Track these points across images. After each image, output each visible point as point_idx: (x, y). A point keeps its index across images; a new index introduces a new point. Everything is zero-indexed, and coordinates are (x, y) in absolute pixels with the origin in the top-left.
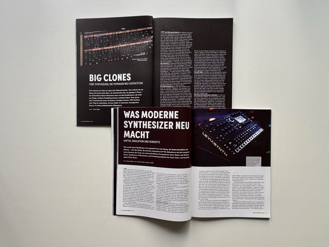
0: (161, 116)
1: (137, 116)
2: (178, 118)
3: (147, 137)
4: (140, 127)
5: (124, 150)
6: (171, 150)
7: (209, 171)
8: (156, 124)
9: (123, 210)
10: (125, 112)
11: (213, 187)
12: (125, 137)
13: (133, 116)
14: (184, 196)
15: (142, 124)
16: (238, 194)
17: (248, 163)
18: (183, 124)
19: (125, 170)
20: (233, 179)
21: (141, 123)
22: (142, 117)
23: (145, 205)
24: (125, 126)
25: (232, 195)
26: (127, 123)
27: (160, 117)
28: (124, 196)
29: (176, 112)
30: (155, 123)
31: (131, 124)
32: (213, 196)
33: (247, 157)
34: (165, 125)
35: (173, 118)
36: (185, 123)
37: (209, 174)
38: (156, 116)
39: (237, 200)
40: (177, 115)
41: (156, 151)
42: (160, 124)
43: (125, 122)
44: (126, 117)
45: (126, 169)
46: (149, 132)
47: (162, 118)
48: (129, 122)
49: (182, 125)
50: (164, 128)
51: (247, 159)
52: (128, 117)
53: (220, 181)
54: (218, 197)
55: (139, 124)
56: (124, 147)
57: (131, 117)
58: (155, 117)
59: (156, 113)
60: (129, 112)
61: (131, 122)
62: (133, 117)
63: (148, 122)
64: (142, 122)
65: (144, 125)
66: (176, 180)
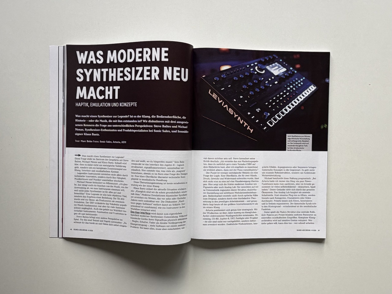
0: (140, 58)
1: (100, 60)
2: (167, 60)
3: (116, 97)
4: (105, 80)
5: (76, 120)
6: (155, 117)
7: (220, 158)
8: (130, 73)
9: (74, 230)
10: (78, 53)
11: (227, 186)
12: (78, 97)
13: (92, 60)
14: (178, 200)
15: (108, 73)
16: (272, 198)
17: (290, 145)
18: (178, 71)
19: (78, 157)
20: (263, 173)
21: (106, 72)
22: (108, 62)
23: (112, 219)
24: (78, 79)
25: (262, 201)
26: (81, 73)
27: (138, 60)
28: (76, 204)
29: (164, 49)
30: (129, 70)
31: (88, 74)
32: (228, 202)
33: (287, 135)
34: (146, 73)
35: (158, 60)
36: (181, 69)
37: (221, 163)
38: (131, 58)
39: (270, 209)
40: (167, 55)
41: (130, 121)
42: (136, 72)
43: (79, 71)
44: (80, 62)
45: (79, 155)
46: (119, 87)
47: (141, 60)
48: (86, 70)
49: (176, 74)
50: (143, 78)
51: (288, 137)
52: (84, 62)
53: (240, 176)
54: (237, 204)
55: (102, 73)
56: (77, 116)
57: (89, 62)
58: (129, 60)
59: (131, 53)
60: (86, 53)
61: (88, 71)
62: (92, 62)
63: (118, 69)
64: (107, 70)
65: (111, 75)
66: (164, 171)
